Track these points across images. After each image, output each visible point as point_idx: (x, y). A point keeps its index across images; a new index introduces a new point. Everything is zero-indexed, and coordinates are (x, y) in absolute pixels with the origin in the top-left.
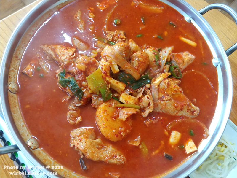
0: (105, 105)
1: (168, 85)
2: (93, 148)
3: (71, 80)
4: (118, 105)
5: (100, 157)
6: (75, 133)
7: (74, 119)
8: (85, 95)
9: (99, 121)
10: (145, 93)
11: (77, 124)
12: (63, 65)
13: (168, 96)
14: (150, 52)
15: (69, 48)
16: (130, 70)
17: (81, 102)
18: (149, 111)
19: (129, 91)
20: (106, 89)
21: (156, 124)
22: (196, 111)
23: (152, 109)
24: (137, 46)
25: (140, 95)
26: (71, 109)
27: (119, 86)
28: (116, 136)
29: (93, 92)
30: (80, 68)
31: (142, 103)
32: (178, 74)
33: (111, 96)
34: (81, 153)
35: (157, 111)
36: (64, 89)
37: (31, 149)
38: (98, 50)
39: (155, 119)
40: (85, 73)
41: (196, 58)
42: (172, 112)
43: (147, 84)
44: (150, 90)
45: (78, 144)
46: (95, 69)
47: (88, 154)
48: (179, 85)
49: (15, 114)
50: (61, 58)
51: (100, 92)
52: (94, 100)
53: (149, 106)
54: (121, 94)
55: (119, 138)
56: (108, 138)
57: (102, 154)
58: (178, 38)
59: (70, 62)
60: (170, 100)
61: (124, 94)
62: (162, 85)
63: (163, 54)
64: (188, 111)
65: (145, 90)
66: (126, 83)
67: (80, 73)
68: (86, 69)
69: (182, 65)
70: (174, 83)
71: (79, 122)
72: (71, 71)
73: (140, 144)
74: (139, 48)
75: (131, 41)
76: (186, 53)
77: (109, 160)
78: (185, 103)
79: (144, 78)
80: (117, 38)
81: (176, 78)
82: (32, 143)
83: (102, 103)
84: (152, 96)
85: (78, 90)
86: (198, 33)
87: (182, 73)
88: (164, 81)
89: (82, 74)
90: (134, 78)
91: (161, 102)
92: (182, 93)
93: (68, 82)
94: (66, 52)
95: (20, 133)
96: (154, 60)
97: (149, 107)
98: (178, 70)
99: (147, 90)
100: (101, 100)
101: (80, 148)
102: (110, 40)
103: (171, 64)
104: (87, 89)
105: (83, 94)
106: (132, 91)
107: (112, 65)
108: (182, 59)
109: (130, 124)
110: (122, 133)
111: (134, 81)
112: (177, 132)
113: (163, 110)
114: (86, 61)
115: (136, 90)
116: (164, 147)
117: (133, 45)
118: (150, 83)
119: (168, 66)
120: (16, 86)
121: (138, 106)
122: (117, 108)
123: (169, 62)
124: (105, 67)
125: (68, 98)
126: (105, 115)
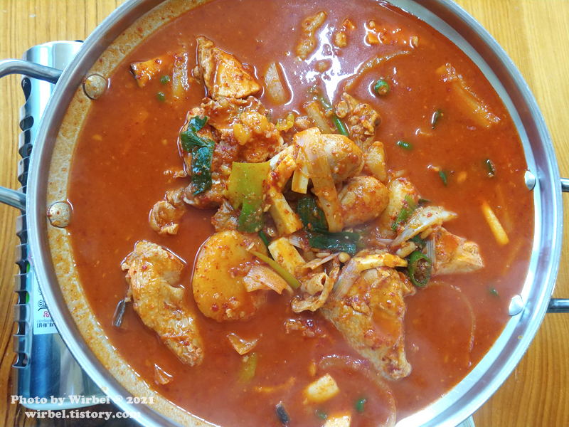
0: (233, 237)
1: (384, 283)
2: (155, 300)
3: (205, 145)
4: (257, 254)
5: (158, 324)
6: (145, 248)
7: (164, 221)
8: (212, 194)
9: (203, 258)
10: (326, 267)
11: (162, 235)
12: (211, 107)
13: (368, 304)
14: (400, 192)
15: (247, 79)
16: (328, 206)
17: (195, 199)
18: (309, 306)
19: (300, 242)
20: (257, 210)
21: (305, 338)
22: (400, 372)
23: (318, 307)
24: (383, 164)
25: (314, 264)
26: (169, 198)
27: (286, 221)
28: (213, 308)
29: (228, 196)
30: (237, 135)
31: (307, 281)
32: (422, 275)
33: (257, 230)
34: (129, 291)
35: (327, 317)
36: (184, 153)
37: (49, 223)
38: (301, 121)
39: (312, 329)
40: (242, 152)
41: (482, 270)
42: (352, 340)
43: (345, 252)
44: (341, 269)
45: (135, 272)
46: (268, 154)
47: (140, 305)
48: (407, 298)
49: (65, 139)
50: (218, 89)
51: (240, 207)
52: (220, 213)
53: (316, 298)
54: (282, 236)
55: (215, 315)
56: (197, 301)
57: (166, 321)
58: (480, 204)
59: (229, 108)
60: (365, 314)
61: (287, 240)
62: (373, 275)
63: (421, 215)
64: (383, 360)
65: (332, 260)
66: (305, 223)
67: (231, 145)
68: (249, 143)
69: (442, 265)
70: (398, 288)
71: (168, 233)
72: (217, 128)
73: (248, 354)
74: (383, 172)
75: (379, 146)
76: (470, 245)
77: (169, 342)
78: (389, 340)
79: (347, 237)
80: (356, 119)
81: (411, 281)
82: (58, 213)
83: (231, 229)
84: (335, 283)
85: (204, 174)
86: (528, 220)
87: (432, 279)
88: (379, 269)
89: (234, 148)
90: (327, 225)
91: (343, 305)
92: (401, 318)
93: (197, 145)
94: (237, 82)
95: (50, 180)
96: (394, 215)
97: (315, 300)
98: (428, 269)
99: (336, 265)
100: (234, 221)
101: (133, 281)
102: (339, 113)
103: (421, 247)
104: (222, 183)
105: (209, 187)
106: (305, 244)
107: (299, 171)
108: (451, 253)
109: (258, 303)
110: (228, 311)
111: (324, 229)
112: (333, 381)
113: (337, 323)
114: (258, 129)
115: (316, 250)
116: (289, 391)
117: (375, 156)
118: (352, 256)
119: (412, 246)
120: (103, 85)
121: (295, 282)
122: (254, 258)
123: (421, 239)
124: (284, 166)
125: (178, 174)
126: (220, 256)
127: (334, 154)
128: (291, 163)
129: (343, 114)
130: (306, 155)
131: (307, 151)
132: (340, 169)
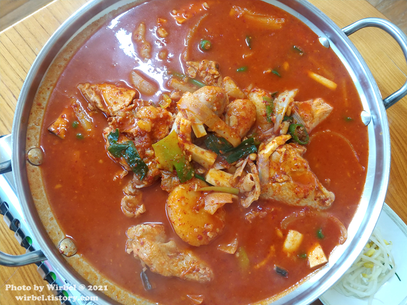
0: (182, 189)
1: (286, 156)
2: (162, 258)
3: (127, 146)
4: (202, 189)
5: (173, 270)
6: (134, 232)
7: (134, 208)
8: (151, 172)
9: (173, 214)
10: (247, 169)
11: (137, 217)
12: (115, 122)
13: (285, 174)
14: (258, 98)
15: (124, 91)
16: (224, 133)
17: (144, 182)
18: (253, 198)
19: (222, 165)
20: (185, 163)
21: (263, 219)
22: (330, 200)
23: (258, 195)
24: (238, 88)
25: (239, 172)
26: (127, 192)
27: (206, 158)
28: (199, 238)
29: (162, 167)
30: (143, 128)
31: (242, 185)
32: (303, 136)
33: (193, 175)
34: (143, 264)
35: (267, 198)
36: (117, 160)
37: (65, 257)
38: (173, 95)
39: (263, 210)
40: (152, 136)
41: (333, 110)
42: (290, 201)
43: (251, 153)
44: (256, 165)
45: (138, 250)
46: (168, 127)
47: (155, 267)
48: (304, 155)
49: (39, 200)
50: (112, 109)
51: (174, 168)
52: (164, 180)
53: (253, 191)
54: (209, 169)
55: (203, 242)
56: (186, 241)
57: (177, 265)
58: (307, 75)
59: (126, 115)
60: (288, 181)
61: (213, 169)
62: (276, 156)
63: (279, 103)
64: (315, 200)
65: (247, 163)
66: (217, 152)
67: (142, 136)
68: (153, 128)
69: (310, 123)
70: (296, 153)
71: (141, 214)
72: (128, 132)
73: (237, 251)
74: (240, 92)
75: (228, 80)
76: (317, 101)
77: (187, 276)
78: (311, 186)
79: (247, 144)
80: (204, 73)
81: (300, 144)
82: (66, 247)
83: (177, 186)
84: (258, 175)
85: (139, 163)
86: (339, 66)
87: (310, 134)
88: (278, 150)
89: (146, 136)
90: (231, 145)
91: (272, 184)
92: (309, 170)
93: (123, 150)
94: (120, 97)
95: (48, 231)
96: (264, 113)
97: (254, 193)
98: (304, 130)
99: (251, 164)
100: (175, 179)
101: (141, 256)
102: (192, 76)
103: (291, 121)
104: (153, 162)
105: (147, 169)
106: (226, 164)
107: (194, 124)
108: (310, 113)
109: (222, 218)
110: (208, 234)
111: (231, 148)
112: (296, 232)
113: (275, 197)
114: (153, 116)
115: (234, 164)
116: (275, 256)
117: (230, 86)
118: (256, 153)
119: (287, 124)
120: (39, 152)
121: (235, 190)
122: (202, 192)
123: (288, 117)
124: (183, 127)
125: (123, 174)
126: (182, 205)
127: (208, 100)
128: (186, 122)
129: (195, 75)
130: (192, 112)
131: (191, 109)
132: (217, 107)
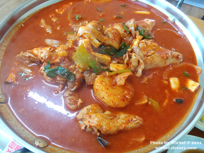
0: (100, 77)
1: (146, 43)
2: (106, 120)
4: (111, 73)
5: (117, 126)
11: (80, 107)
12: (45, 59)
16: (109, 41)
18: (141, 69)
19: (116, 61)
20: (95, 61)
21: (152, 79)
22: (180, 55)
23: (143, 65)
28: (123, 100)
29: (83, 70)
30: (62, 55)
31: (132, 65)
32: (149, 35)
33: (102, 67)
39: (150, 74)
41: (156, 21)
44: (133, 52)
45: (89, 122)
47: (104, 127)
48: (154, 42)
50: (40, 56)
51: (90, 67)
54: (109, 65)
57: (117, 122)
60: (154, 53)
61: (112, 64)
63: (129, 24)
64: (173, 58)
65: (128, 54)
67: (64, 60)
68: (69, 54)
69: (148, 28)
70: (150, 42)
71: (81, 104)
73: (148, 101)
76: (146, 20)
77: (127, 126)
78: (167, 52)
79: (123, 47)
81: (149, 39)
82: (40, 143)
83: (96, 77)
85: (68, 73)
88: (140, 42)
89: (67, 60)
91: (147, 58)
93: (56, 70)
94: (43, 49)
96: (123, 31)
97: (140, 65)
98: (147, 32)
99: (131, 54)
100: (93, 74)
103: (139, 30)
104: (76, 71)
105: (75, 76)
107: (91, 40)
108: (146, 24)
110: (127, 96)
111: (116, 50)
112: (174, 78)
114: (66, 48)
118: (130, 48)
119: (137, 32)
122: (112, 76)
123: (136, 29)
124: (86, 43)
127: (93, 26)
128: (86, 40)
130: (87, 34)
